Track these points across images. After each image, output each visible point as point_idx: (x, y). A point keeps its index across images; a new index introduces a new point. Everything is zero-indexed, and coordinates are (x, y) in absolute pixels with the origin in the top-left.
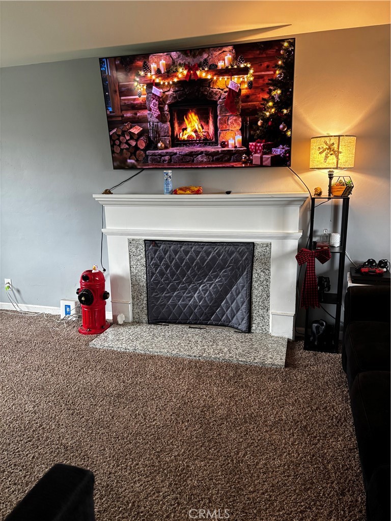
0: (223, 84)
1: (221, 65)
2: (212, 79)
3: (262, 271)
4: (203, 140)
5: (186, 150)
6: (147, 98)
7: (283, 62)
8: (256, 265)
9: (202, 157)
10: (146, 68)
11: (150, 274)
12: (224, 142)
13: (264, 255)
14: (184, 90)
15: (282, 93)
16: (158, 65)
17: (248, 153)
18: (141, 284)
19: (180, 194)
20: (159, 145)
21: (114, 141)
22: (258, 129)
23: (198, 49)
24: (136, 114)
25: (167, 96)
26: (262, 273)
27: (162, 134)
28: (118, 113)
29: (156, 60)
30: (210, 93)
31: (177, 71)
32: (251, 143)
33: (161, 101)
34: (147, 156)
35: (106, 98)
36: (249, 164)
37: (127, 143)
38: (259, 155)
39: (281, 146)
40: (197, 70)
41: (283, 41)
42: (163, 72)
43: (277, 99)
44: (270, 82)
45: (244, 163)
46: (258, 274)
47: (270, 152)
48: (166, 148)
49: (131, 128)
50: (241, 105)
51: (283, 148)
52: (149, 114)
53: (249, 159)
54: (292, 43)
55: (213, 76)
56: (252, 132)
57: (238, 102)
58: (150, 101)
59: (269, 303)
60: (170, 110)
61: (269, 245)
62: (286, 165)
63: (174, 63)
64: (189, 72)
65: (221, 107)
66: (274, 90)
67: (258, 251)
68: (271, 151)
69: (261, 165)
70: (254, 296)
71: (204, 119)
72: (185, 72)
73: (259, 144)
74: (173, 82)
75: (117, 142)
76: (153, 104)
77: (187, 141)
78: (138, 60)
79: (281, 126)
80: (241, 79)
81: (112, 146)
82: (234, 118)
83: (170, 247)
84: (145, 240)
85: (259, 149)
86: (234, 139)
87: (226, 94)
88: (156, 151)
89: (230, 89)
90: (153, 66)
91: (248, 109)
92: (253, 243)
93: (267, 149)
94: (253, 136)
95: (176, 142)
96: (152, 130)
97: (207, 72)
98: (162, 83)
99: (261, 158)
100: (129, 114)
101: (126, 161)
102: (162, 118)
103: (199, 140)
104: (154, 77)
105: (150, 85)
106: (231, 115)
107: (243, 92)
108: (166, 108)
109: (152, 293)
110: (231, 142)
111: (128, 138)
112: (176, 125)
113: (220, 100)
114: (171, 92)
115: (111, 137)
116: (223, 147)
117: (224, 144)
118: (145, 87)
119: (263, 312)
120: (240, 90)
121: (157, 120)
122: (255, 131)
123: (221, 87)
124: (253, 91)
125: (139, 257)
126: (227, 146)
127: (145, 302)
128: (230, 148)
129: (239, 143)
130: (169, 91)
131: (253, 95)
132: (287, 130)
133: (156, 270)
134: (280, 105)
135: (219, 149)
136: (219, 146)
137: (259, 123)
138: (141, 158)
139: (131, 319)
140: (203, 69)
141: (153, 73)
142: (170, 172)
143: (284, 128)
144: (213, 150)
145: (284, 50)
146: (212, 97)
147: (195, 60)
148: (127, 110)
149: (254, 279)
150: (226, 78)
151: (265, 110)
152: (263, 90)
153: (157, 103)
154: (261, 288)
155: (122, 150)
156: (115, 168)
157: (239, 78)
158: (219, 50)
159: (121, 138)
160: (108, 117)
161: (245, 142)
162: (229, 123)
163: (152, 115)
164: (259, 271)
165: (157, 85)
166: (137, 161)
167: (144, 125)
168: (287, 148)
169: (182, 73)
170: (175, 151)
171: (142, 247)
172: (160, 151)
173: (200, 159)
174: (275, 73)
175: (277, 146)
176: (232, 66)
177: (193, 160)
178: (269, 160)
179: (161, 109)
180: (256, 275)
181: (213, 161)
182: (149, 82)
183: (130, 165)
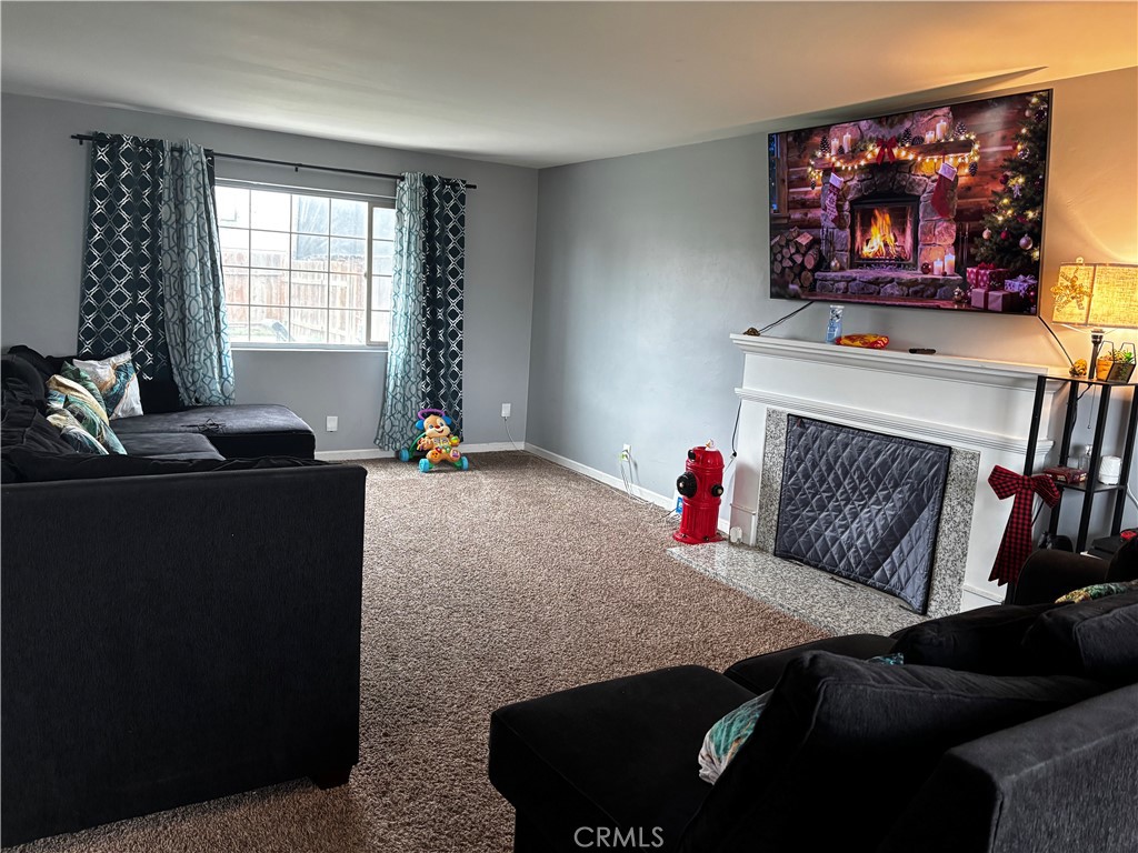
0: (931, 168)
1: (929, 137)
2: (915, 160)
3: (959, 503)
4: (896, 259)
5: (870, 274)
6: (822, 190)
7: (1029, 130)
8: (951, 489)
9: (892, 287)
10: (825, 146)
11: (789, 472)
12: (926, 265)
13: (967, 474)
14: (873, 178)
15: (1026, 183)
16: (841, 141)
17: (965, 285)
18: (775, 486)
19: (845, 345)
20: (833, 264)
21: (775, 255)
22: (983, 245)
23: (897, 115)
24: (806, 215)
25: (849, 187)
26: (959, 507)
27: (838, 247)
28: (784, 213)
29: (838, 134)
30: (911, 183)
31: (865, 149)
32: (969, 269)
33: (840, 194)
34: (815, 280)
35: (772, 190)
36: (965, 305)
37: (791, 259)
38: (982, 291)
39: (1021, 277)
40: (894, 147)
41: (1031, 94)
42: (846, 151)
43: (1017, 193)
44: (1006, 163)
45: (958, 302)
46: (952, 508)
47: (1002, 287)
48: (842, 269)
49: (798, 235)
50: (956, 203)
51: (1025, 281)
52: (823, 215)
53: (965, 297)
54: (1046, 97)
55: (917, 155)
56: (972, 250)
57: (952, 198)
58: (826, 195)
59: (964, 567)
60: (852, 211)
61: (975, 457)
62: (1030, 313)
63: (862, 137)
64: (882, 150)
65: (926, 206)
66: (1013, 178)
67: (957, 464)
68: (1003, 285)
69: (985, 310)
70: (940, 549)
71: (898, 225)
72: (877, 151)
73: (983, 272)
74: (859, 166)
75: (779, 257)
76: (829, 201)
77: (871, 259)
78: (816, 135)
79: (1023, 241)
80: (960, 160)
81: (772, 263)
82: (945, 225)
83: (822, 432)
84: (789, 415)
85: (982, 279)
86: (943, 260)
87: (935, 184)
88: (828, 274)
89: (941, 176)
90: (835, 143)
91: (968, 210)
92: (950, 448)
93: (997, 282)
94: (974, 256)
95: (857, 260)
96: (826, 239)
97: (908, 150)
98: (843, 168)
99: (986, 296)
100: (797, 215)
101: (787, 287)
102: (839, 221)
103: (890, 260)
104: (834, 159)
105: (828, 171)
106: (940, 220)
107: (962, 181)
108: (847, 206)
109: (788, 505)
110: (938, 265)
111: (793, 251)
112: (858, 234)
113: (925, 195)
114: (855, 182)
115: (771, 248)
116: (925, 273)
117: (927, 269)
118: (821, 174)
119: (953, 583)
120: (957, 177)
121: (833, 225)
122: (977, 247)
123: (928, 173)
124: (977, 178)
125: (778, 441)
126: (931, 271)
127: (776, 518)
128: (936, 275)
129: (951, 268)
130: (852, 179)
131: (977, 185)
132: (1032, 248)
133: (798, 467)
134: (1022, 203)
135: (918, 275)
136: (919, 271)
137: (985, 235)
138: (807, 284)
139: (752, 541)
140: (903, 145)
141: (833, 153)
142: (839, 308)
143: (1027, 245)
144: (909, 277)
145: (1032, 109)
146: (913, 189)
147: (892, 131)
148: (795, 208)
149: (945, 517)
150: (935, 158)
151: (996, 211)
152: (994, 178)
153: (835, 198)
154: (954, 535)
155: (784, 269)
156: (773, 296)
157: (957, 157)
158: (929, 114)
159: (785, 250)
160: (772, 218)
161: (959, 267)
162: (936, 233)
163: (826, 215)
164: (955, 503)
165: (838, 171)
166: (801, 287)
167: (815, 231)
168: (1032, 281)
169: (873, 151)
170: (854, 275)
171: (784, 425)
172: (833, 274)
173: (889, 291)
174: (1015, 148)
175: (1013, 276)
176: (947, 139)
177: (879, 293)
178: (1000, 299)
179: (839, 208)
180: (949, 509)
181: (908, 295)
182: (827, 166)
183: (793, 293)
